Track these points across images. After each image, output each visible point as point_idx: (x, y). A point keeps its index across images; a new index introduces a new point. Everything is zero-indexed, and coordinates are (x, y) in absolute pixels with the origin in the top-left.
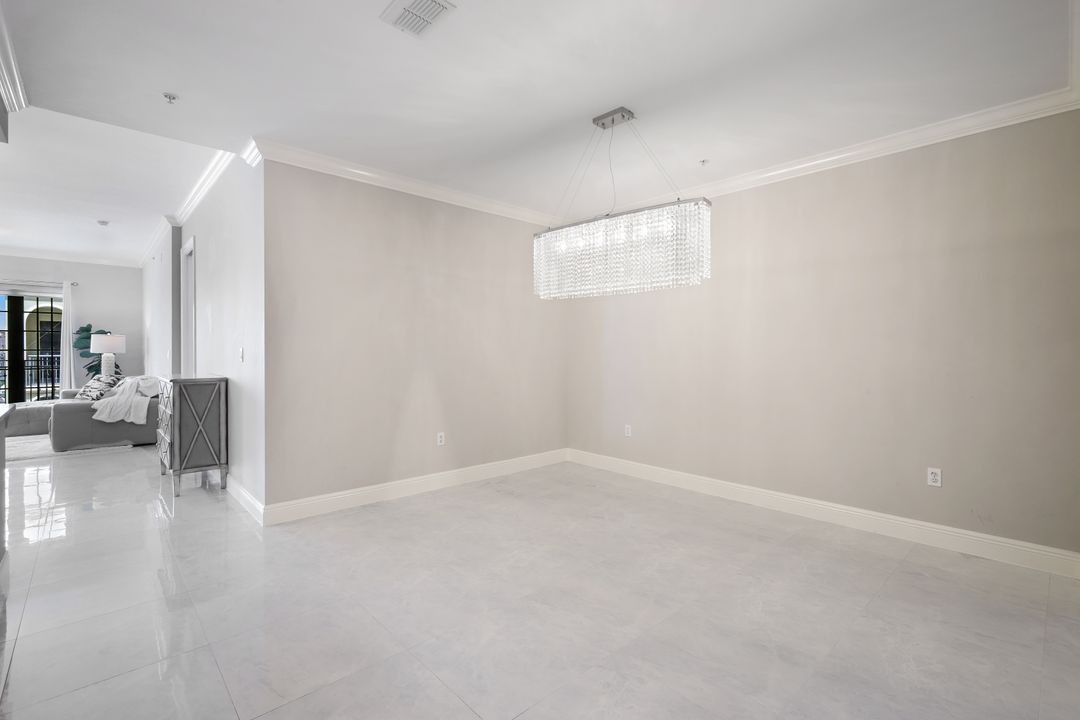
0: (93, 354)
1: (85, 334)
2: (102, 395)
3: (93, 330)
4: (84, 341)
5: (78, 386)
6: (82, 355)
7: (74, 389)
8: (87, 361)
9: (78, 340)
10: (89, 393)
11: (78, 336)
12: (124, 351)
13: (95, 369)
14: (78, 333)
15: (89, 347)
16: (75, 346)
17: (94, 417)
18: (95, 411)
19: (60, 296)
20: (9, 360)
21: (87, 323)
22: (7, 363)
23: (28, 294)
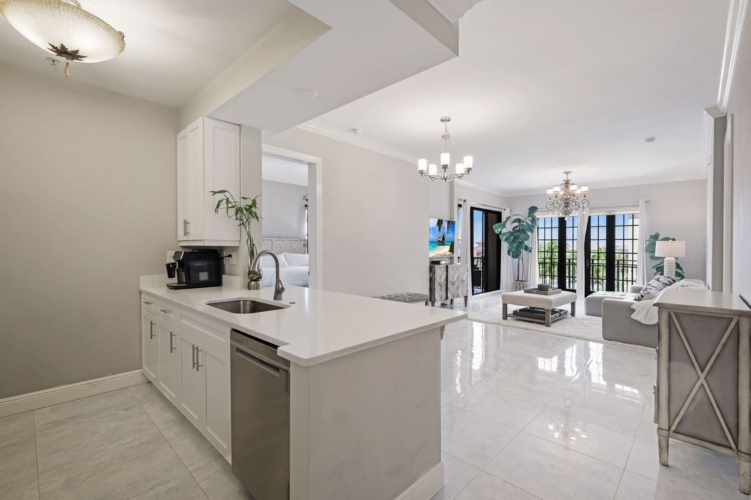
0: (658, 258)
1: (652, 241)
2: (642, 297)
3: (660, 238)
4: (651, 247)
6: (649, 258)
8: (655, 263)
9: (649, 245)
11: (648, 243)
12: (684, 256)
13: (662, 270)
14: (648, 240)
15: (655, 252)
16: (646, 251)
17: (632, 316)
18: (633, 310)
19: (638, 212)
20: (607, 260)
21: (656, 232)
22: (605, 262)
23: (618, 214)
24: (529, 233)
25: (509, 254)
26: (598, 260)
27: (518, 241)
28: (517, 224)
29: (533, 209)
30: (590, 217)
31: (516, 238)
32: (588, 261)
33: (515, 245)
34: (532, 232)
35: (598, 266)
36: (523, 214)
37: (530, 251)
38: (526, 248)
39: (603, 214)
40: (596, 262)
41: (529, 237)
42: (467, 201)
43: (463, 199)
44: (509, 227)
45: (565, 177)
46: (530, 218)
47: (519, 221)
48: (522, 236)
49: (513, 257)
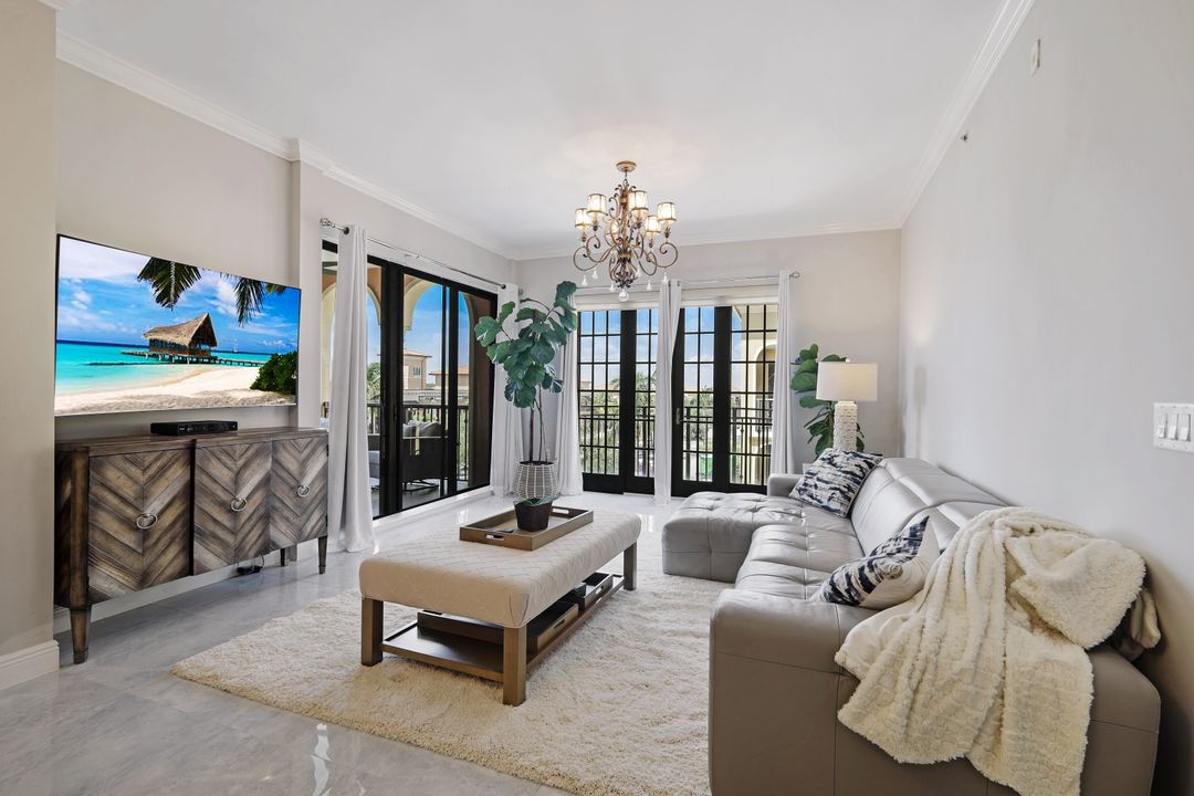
0: (821, 402)
1: (807, 364)
3: (821, 355)
4: (807, 377)
5: (798, 470)
6: (804, 403)
7: (791, 476)
8: (812, 415)
9: (798, 374)
10: (813, 490)
11: (797, 368)
12: (875, 399)
13: (823, 431)
14: (798, 362)
15: (815, 389)
16: (792, 387)
19: (776, 300)
20: (715, 408)
21: (812, 343)
22: (710, 412)
23: (737, 302)
24: (555, 346)
25: (508, 396)
26: (698, 408)
27: (527, 363)
28: (528, 322)
29: (566, 289)
30: (682, 311)
31: (524, 355)
32: (678, 410)
33: (521, 374)
34: (564, 343)
35: (698, 422)
36: (543, 299)
37: (557, 390)
38: (547, 381)
39: (708, 302)
40: (693, 412)
41: (552, 353)
42: (355, 233)
43: (342, 224)
44: (510, 330)
45: (619, 178)
46: (562, 312)
47: (533, 314)
48: (537, 351)
49: (517, 404)
